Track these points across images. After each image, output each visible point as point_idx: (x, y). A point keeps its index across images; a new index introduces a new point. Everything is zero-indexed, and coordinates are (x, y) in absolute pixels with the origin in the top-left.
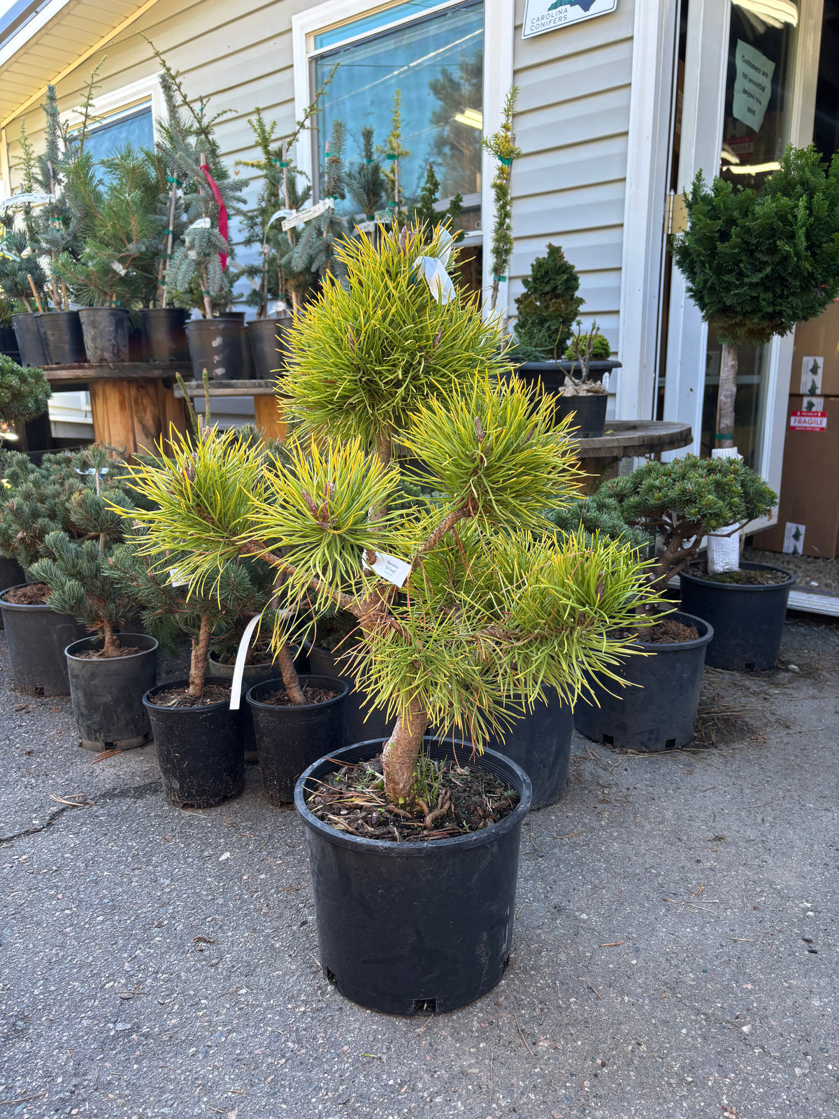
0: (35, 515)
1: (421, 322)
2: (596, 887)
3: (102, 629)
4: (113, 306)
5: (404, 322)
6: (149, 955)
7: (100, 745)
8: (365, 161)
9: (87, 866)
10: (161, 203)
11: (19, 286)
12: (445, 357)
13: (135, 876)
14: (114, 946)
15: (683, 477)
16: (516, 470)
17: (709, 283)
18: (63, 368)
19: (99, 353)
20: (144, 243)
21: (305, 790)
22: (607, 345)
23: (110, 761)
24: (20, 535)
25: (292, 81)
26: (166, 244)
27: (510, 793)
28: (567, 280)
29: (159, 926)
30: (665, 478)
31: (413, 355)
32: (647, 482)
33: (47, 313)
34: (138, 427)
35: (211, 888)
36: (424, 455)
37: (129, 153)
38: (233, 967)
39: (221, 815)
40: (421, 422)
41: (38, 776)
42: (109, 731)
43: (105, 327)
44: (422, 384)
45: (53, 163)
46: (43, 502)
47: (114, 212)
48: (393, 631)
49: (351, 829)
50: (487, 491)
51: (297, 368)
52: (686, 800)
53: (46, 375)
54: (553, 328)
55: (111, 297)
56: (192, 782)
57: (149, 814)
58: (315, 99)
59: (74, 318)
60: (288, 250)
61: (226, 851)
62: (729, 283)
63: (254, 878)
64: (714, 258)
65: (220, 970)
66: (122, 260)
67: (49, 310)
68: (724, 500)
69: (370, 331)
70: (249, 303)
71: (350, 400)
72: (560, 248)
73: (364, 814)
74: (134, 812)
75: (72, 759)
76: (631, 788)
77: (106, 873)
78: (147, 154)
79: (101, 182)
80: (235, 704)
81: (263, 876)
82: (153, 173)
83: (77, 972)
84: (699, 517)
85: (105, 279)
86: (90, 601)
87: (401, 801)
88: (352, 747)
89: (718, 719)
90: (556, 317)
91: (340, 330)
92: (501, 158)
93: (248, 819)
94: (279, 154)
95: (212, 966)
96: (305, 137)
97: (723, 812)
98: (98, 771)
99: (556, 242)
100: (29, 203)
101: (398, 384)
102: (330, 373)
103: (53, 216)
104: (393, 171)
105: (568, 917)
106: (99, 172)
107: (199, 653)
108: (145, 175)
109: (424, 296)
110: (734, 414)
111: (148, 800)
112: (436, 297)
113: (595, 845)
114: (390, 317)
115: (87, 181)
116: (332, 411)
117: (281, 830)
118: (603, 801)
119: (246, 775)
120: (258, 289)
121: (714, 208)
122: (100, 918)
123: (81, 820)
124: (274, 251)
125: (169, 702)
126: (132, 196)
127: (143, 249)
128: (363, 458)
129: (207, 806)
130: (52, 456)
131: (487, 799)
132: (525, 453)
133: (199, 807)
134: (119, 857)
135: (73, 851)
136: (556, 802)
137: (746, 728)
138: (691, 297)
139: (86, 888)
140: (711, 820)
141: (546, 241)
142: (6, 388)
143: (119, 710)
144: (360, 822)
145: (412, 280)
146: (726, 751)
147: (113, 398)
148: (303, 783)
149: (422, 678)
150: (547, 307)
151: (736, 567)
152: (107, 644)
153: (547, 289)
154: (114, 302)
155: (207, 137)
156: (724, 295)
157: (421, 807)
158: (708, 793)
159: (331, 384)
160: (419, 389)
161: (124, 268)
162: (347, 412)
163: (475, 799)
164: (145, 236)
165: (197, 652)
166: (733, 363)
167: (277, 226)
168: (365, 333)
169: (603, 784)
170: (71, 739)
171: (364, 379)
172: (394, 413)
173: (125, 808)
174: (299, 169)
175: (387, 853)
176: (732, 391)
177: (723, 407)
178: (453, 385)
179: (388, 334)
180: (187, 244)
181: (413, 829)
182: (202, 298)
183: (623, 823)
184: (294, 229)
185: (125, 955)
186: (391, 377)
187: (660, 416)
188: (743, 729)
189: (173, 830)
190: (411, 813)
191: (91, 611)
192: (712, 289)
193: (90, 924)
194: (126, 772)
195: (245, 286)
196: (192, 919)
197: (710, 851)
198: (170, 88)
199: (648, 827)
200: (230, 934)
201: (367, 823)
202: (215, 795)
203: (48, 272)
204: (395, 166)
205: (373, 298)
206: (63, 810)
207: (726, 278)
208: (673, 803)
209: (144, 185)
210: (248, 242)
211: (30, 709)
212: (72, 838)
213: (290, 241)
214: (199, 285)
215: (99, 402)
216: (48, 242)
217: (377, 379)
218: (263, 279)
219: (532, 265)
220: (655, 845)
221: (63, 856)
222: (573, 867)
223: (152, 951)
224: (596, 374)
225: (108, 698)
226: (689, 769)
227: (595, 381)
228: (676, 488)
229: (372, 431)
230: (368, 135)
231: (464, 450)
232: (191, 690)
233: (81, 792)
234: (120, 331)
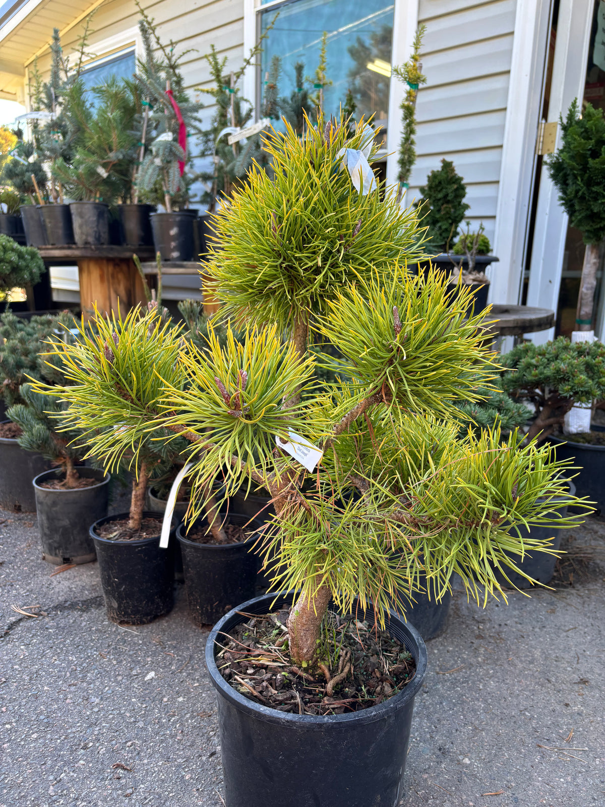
0: (19, 366)
1: (342, 211)
2: (476, 728)
3: (65, 464)
4: (97, 201)
5: (326, 211)
6: (72, 780)
7: (59, 559)
8: (296, 90)
9: (31, 679)
10: (136, 121)
11: (26, 184)
12: (363, 246)
13: (70, 692)
14: (43, 767)
15: (556, 357)
16: (435, 363)
17: (580, 193)
18: (56, 249)
19: (84, 237)
20: (122, 152)
21: (215, 645)
22: (488, 243)
23: (66, 574)
24: (6, 382)
25: (242, 30)
26: (139, 155)
27: (405, 655)
28: (457, 189)
29: (85, 748)
30: (540, 357)
31: (333, 243)
32: (524, 361)
33: (48, 205)
34: (113, 295)
35: (134, 710)
36: (342, 344)
37: (114, 81)
38: (146, 798)
39: (151, 632)
40: (338, 309)
41: (5, 586)
42: (66, 549)
43: (89, 217)
44: (341, 272)
45: (55, 88)
46: (26, 355)
47: (99, 127)
48: (303, 509)
49: (256, 693)
50: (401, 380)
51: (222, 253)
52: (552, 640)
53: (42, 253)
54: (444, 227)
55: (96, 194)
56: (128, 603)
57: (91, 628)
58: (259, 41)
59: (66, 209)
60: (233, 159)
61: (152, 670)
62: (597, 193)
63: (173, 700)
64: (585, 172)
65: (133, 801)
66: (104, 166)
67: (50, 203)
68: (593, 380)
69: (291, 219)
70: (202, 202)
71: (270, 285)
72: (451, 163)
73: (269, 675)
74: (79, 626)
75: (35, 571)
76: (503, 624)
77: (46, 688)
78: (127, 83)
79: (92, 105)
80: (164, 543)
81: (181, 699)
82: (131, 98)
83: (7, 793)
84: (571, 393)
85: (91, 180)
86: (55, 442)
87: (304, 665)
88: (262, 598)
89: (573, 559)
90: (446, 219)
91: (263, 217)
92: (410, 83)
93: (174, 639)
94: (228, 83)
95: (126, 796)
96: (250, 71)
97: (585, 654)
98: (55, 583)
99: (448, 158)
100: (37, 120)
101: (317, 271)
102: (252, 257)
103: (53, 130)
104: (318, 98)
105: (452, 761)
106: (89, 97)
107: (138, 493)
108: (124, 101)
109: (346, 186)
110: (592, 304)
111: (92, 613)
112: (358, 188)
113: (473, 683)
114: (312, 205)
115: (81, 104)
116: (253, 295)
117: (201, 651)
118: (479, 637)
119: (176, 593)
120: (209, 190)
121: (586, 131)
122: (35, 736)
123: (33, 632)
124: (222, 161)
125: (111, 533)
126: (114, 115)
127: (121, 157)
128: (279, 344)
129: (140, 623)
130: (38, 318)
131: (384, 660)
132: (444, 346)
133: (134, 624)
134: (59, 671)
135: (22, 663)
136: (438, 636)
137: (597, 570)
138: (563, 204)
139: (27, 703)
140: (575, 662)
141: (441, 158)
142: (7, 263)
143: (75, 532)
144: (265, 684)
145: (335, 170)
146: (584, 592)
147: (95, 273)
148: (215, 637)
149: (331, 564)
150: (439, 211)
151: (587, 430)
152: (68, 477)
153: (440, 196)
154: (98, 198)
155: (174, 71)
156: (592, 203)
157: (323, 671)
158: (570, 634)
159: (252, 268)
160: (336, 276)
161: (106, 172)
162: (268, 296)
163: (373, 659)
164: (122, 147)
165: (136, 492)
166: (594, 260)
167: (225, 141)
168: (287, 220)
169: (479, 619)
170: (37, 552)
171: (284, 265)
172: (312, 298)
173: (71, 621)
174: (245, 97)
175: (289, 726)
176: (592, 284)
177: (584, 297)
178: (371, 273)
179: (309, 222)
180: (154, 153)
181: (314, 695)
182: (163, 196)
183: (497, 660)
184: (237, 143)
185: (51, 778)
186: (310, 264)
187: (524, 302)
188: (595, 571)
189: (109, 646)
190: (313, 675)
191: (55, 450)
192: (583, 198)
193: (25, 741)
194: (77, 585)
195: (198, 188)
196: (114, 742)
197: (577, 694)
198: (146, 31)
199: (520, 666)
200: (146, 761)
201: (271, 684)
202: (147, 614)
203: (49, 175)
204: (321, 94)
205: (296, 187)
206: (20, 620)
207: (595, 189)
208: (540, 642)
209: (124, 107)
210: (203, 155)
211: (9, 523)
212: (22, 650)
213: (234, 152)
214: (162, 186)
215: (85, 275)
216: (48, 150)
217: (297, 265)
218: (213, 183)
219: (429, 177)
220: (527, 686)
221: (12, 668)
222: (455, 705)
223: (75, 775)
224: (481, 266)
225: (66, 522)
226: (552, 607)
227: (479, 272)
228: (551, 368)
229: (290, 314)
230: (299, 69)
231: (380, 339)
232: (131, 524)
233: (38, 603)
234: (101, 221)
